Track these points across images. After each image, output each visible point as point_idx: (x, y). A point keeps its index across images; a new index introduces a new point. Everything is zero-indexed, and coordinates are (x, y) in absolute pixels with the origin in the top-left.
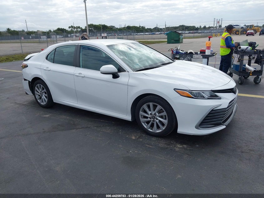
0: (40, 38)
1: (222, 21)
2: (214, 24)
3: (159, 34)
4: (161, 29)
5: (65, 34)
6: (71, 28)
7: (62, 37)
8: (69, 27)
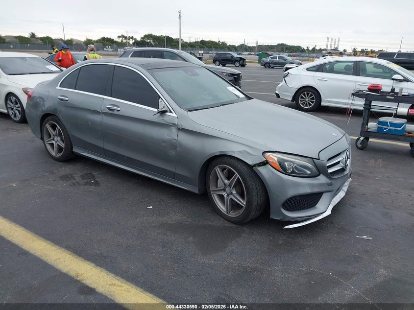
0: (117, 51)
1: (339, 42)
2: (327, 46)
3: (248, 55)
4: (250, 47)
5: (115, 46)
6: (121, 39)
7: (112, 51)
8: (119, 37)
